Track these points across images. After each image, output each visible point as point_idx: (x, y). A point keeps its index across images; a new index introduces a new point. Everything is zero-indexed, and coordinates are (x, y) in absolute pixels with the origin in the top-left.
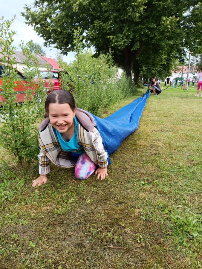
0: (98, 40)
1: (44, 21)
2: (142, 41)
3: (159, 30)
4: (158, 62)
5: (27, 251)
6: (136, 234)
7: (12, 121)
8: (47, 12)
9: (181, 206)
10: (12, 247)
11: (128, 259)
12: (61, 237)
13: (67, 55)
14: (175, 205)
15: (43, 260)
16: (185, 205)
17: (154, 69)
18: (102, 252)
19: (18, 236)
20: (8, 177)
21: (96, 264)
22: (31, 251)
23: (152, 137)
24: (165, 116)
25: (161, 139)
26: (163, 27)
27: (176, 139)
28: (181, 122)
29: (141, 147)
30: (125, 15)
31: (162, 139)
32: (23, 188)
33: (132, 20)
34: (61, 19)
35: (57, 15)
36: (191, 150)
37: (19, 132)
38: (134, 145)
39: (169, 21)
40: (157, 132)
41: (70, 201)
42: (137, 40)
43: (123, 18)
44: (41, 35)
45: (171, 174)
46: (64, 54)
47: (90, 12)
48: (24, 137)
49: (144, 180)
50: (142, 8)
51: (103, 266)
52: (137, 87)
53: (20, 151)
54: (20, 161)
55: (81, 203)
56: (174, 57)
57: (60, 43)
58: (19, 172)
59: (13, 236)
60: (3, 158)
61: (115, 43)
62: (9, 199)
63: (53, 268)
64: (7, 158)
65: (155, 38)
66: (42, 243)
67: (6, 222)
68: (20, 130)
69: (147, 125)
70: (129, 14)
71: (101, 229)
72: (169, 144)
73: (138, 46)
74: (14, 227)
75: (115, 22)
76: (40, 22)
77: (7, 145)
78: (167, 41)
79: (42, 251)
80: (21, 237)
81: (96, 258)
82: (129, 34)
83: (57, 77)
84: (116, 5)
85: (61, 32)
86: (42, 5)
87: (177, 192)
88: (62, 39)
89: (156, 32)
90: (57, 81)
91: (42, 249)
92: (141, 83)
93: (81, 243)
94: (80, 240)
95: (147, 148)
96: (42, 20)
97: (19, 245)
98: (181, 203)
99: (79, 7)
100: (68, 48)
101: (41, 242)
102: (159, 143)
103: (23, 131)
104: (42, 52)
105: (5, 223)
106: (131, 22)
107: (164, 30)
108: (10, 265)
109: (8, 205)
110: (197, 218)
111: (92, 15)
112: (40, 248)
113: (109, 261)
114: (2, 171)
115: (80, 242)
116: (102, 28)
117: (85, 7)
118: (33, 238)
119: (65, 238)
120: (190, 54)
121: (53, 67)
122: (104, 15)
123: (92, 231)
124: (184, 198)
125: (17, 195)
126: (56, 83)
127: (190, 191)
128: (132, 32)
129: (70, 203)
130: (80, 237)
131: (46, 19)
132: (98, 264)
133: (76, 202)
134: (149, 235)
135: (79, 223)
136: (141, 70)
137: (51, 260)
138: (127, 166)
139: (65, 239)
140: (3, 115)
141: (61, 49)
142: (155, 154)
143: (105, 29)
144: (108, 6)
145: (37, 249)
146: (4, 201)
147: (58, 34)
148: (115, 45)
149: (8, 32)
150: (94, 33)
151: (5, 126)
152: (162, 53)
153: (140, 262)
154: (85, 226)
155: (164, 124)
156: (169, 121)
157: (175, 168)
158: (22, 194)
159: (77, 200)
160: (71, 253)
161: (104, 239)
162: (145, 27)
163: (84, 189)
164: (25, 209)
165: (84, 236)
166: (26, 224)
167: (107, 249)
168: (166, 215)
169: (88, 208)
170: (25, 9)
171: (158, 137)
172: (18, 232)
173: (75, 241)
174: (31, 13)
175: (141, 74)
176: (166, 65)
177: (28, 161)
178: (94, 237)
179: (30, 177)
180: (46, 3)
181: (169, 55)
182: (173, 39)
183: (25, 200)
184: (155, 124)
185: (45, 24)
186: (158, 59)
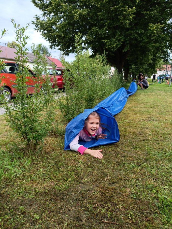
1: (50, 28)
2: (132, 43)
3: (146, 34)
4: (145, 61)
5: (32, 222)
6: (127, 211)
7: (23, 110)
8: (53, 21)
9: (167, 187)
10: (20, 218)
12: (61, 211)
13: (68, 56)
14: (162, 186)
16: (171, 186)
17: (142, 67)
18: (97, 226)
19: (24, 208)
20: (17, 157)
22: (35, 222)
23: (141, 125)
24: (152, 108)
25: (149, 127)
26: (150, 32)
27: (161, 128)
28: (166, 112)
29: (131, 133)
30: (117, 22)
32: (30, 166)
33: (123, 26)
34: (64, 26)
35: (61, 23)
37: (29, 119)
38: (125, 131)
39: (155, 27)
40: (145, 121)
41: (70, 179)
42: (128, 43)
43: (116, 25)
44: (47, 39)
45: (158, 158)
46: (66, 55)
47: (88, 21)
48: (32, 123)
49: (134, 163)
50: (132, 16)
52: (127, 82)
53: (28, 135)
54: (28, 144)
55: (78, 181)
56: (159, 58)
57: (63, 46)
58: (27, 153)
59: (20, 208)
60: (14, 140)
61: (109, 46)
62: (18, 176)
64: (17, 140)
65: (143, 41)
66: (45, 215)
67: (15, 195)
68: (29, 117)
69: (136, 115)
70: (121, 21)
71: (96, 205)
72: (156, 132)
73: (129, 48)
75: (109, 28)
76: (47, 29)
77: (18, 130)
78: (153, 44)
79: (45, 222)
80: (27, 209)
82: (121, 38)
83: (60, 74)
84: (110, 14)
85: (64, 37)
86: (49, 15)
87: (163, 174)
88: (65, 42)
89: (143, 37)
91: (45, 221)
92: (130, 79)
93: (79, 217)
94: (78, 214)
95: (136, 135)
97: (25, 216)
98: (168, 185)
99: (79, 17)
100: (69, 50)
101: (44, 214)
102: (147, 130)
103: (32, 118)
104: (48, 53)
106: (122, 28)
107: (151, 34)
109: (17, 180)
111: (90, 23)
112: (43, 220)
114: (13, 152)
115: (78, 216)
116: (98, 33)
117: (84, 16)
118: (37, 211)
119: (65, 212)
121: (57, 65)
122: (100, 22)
123: (89, 206)
124: (170, 180)
125: (24, 172)
126: (59, 78)
128: (123, 37)
129: (69, 181)
130: (78, 211)
131: (52, 27)
133: (74, 180)
134: (139, 212)
135: (77, 199)
136: (130, 69)
138: (119, 150)
140: (15, 104)
141: (64, 51)
142: (144, 140)
143: (101, 34)
144: (103, 15)
145: (41, 220)
146: (13, 177)
147: (61, 38)
148: (109, 47)
149: (22, 37)
150: (91, 37)
151: (17, 114)
152: (149, 54)
154: (82, 202)
155: (151, 114)
156: (155, 112)
157: (161, 153)
158: (28, 172)
159: (76, 179)
160: (70, 225)
161: (99, 214)
162: (135, 32)
163: (81, 169)
164: (31, 185)
165: (81, 211)
166: (32, 198)
167: (102, 223)
168: (154, 195)
169: (85, 186)
170: (35, 19)
171: (146, 125)
172: (25, 205)
173: (73, 215)
174: (40, 22)
175: (131, 71)
176: (152, 64)
177: (35, 144)
178: (91, 212)
179: (35, 157)
180: (52, 14)
181: (154, 56)
182: (158, 42)
183: (31, 177)
184: (143, 114)
185: (51, 30)
186: (145, 59)
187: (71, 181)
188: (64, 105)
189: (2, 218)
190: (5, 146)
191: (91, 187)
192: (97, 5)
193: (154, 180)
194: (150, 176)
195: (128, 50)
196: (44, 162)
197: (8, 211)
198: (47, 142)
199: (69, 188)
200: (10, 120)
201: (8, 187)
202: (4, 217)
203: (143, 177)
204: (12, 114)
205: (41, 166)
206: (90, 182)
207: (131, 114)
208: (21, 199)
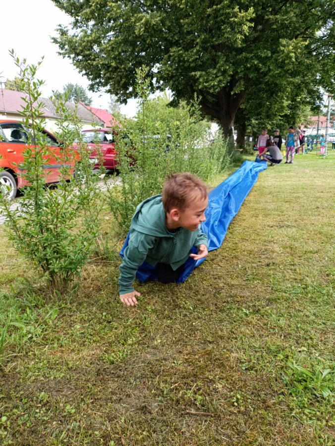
0: (177, 78)
1: (89, 50)
2: (249, 78)
3: (276, 60)
4: (276, 111)
5: (62, 419)
6: (232, 393)
7: (39, 218)
8: (93, 36)
9: (305, 349)
10: (40, 412)
11: (217, 431)
12: (114, 398)
13: (126, 104)
14: (295, 347)
15: (86, 433)
16: (312, 346)
17: (270, 123)
18: (177, 420)
19: (48, 396)
20: (32, 305)
21: (168, 439)
22: (68, 419)
23: (264, 236)
24: (287, 202)
25: (278, 240)
26: (282, 55)
27: (302, 240)
28: (314, 210)
29: (246, 253)
30: (219, 37)
31: (281, 239)
32: (56, 321)
33: (230, 45)
34: (115, 46)
35: (110, 40)
36: (327, 258)
37: (50, 234)
38: (234, 249)
39: (292, 47)
40: (272, 228)
41: (130, 342)
42: (241, 77)
43: (217, 43)
44: (84, 72)
45: (291, 298)
46: (121, 103)
47: (163, 35)
48: (58, 241)
49: (248, 308)
50: (247, 26)
51: (179, 442)
52: (242, 152)
53: (51, 263)
54: (51, 279)
55: (146, 344)
56: (302, 103)
57: (114, 84)
58: (50, 297)
59: (41, 396)
60: (25, 274)
61: (205, 84)
62: (35, 339)
63: (102, 444)
64: (31, 273)
65: (270, 74)
66: (85, 407)
67: (30, 374)
68: (51, 230)
69: (257, 217)
70: (226, 35)
71: (176, 385)
72: (291, 249)
73: (242, 86)
74: (43, 382)
75: (205, 49)
76: (82, 52)
77: (31, 254)
78: (289, 78)
79: (84, 418)
80: (53, 398)
81: (167, 430)
82: (228, 67)
83: (110, 140)
84: (204, 22)
85: (116, 68)
86: (85, 25)
87: (299, 325)
88: (119, 78)
89: (271, 64)
90: (111, 147)
91: (85, 416)
92: (249, 145)
93: (145, 406)
94: (144, 402)
95: (254, 255)
96: (86, 49)
97: (50, 409)
98: (306, 344)
99: (145, 28)
100: (128, 92)
101: (84, 405)
102: (275, 246)
103: (57, 232)
104: (86, 98)
105: (28, 376)
106: (229, 48)
107: (285, 60)
108: (37, 440)
109: (34, 348)
110: (330, 368)
111: (166, 39)
112: (82, 415)
113: (188, 434)
114: (24, 295)
115: (143, 405)
116: (182, 59)
117: (155, 27)
118: (71, 399)
119: (121, 399)
120: (329, 97)
121: (104, 123)
122: (185, 38)
123: (163, 387)
124: (311, 336)
125: (46, 333)
126: (109, 149)
127: (321, 325)
128: (231, 65)
129: (129, 345)
130: (145, 397)
131: (92, 48)
132: (170, 439)
133: (138, 343)
134: (252, 393)
135: (143, 376)
136: (248, 125)
137: (98, 432)
138: (221, 285)
139: (121, 401)
140: (24, 207)
141: (117, 94)
142: (268, 265)
143: (188, 61)
144: (192, 24)
145: (78, 415)
146: (26, 342)
147: (111, 71)
148: (205, 86)
149: (32, 83)
150: (170, 68)
151: (28, 225)
152: (282, 97)
153: (236, 436)
154: (151, 381)
155: (284, 215)
156: (293, 210)
157: (299, 287)
158: (53, 331)
159: (141, 340)
160: (130, 421)
161: (181, 400)
162: (254, 56)
163: (151, 323)
164: (59, 354)
165: (150, 396)
166: (61, 377)
167: (186, 416)
168: (281, 363)
169: (157, 353)
170: (58, 32)
171: (273, 236)
172: (49, 390)
173: (136, 403)
174: (67, 38)
175: (249, 131)
176: (289, 115)
177: (64, 279)
178: (166, 397)
179: (66, 304)
180: (92, 23)
181: (293, 100)
182: (299, 75)
183: (59, 340)
184: (270, 215)
185: (91, 55)
186: (276, 106)
187: (132, 345)
188: (118, 203)
189: (8, 414)
190: (8, 286)
191: (168, 354)
192: (178, 5)
193: (282, 337)
194: (275, 329)
195: (241, 91)
196: (82, 312)
197: (18, 401)
198: (88, 274)
199: (129, 357)
200: (15, 237)
201: (17, 361)
202: (11, 413)
203: (262, 333)
204: (18, 226)
205: (76, 320)
206: (167, 344)
207: (247, 216)
208: (41, 381)
